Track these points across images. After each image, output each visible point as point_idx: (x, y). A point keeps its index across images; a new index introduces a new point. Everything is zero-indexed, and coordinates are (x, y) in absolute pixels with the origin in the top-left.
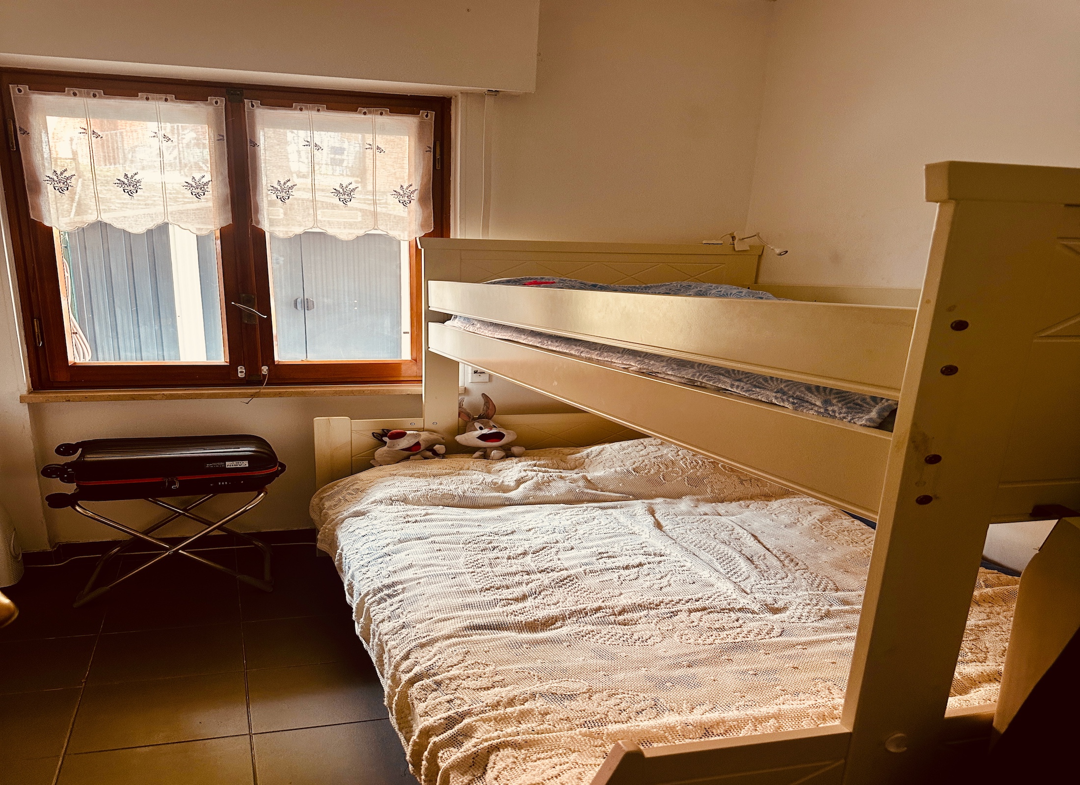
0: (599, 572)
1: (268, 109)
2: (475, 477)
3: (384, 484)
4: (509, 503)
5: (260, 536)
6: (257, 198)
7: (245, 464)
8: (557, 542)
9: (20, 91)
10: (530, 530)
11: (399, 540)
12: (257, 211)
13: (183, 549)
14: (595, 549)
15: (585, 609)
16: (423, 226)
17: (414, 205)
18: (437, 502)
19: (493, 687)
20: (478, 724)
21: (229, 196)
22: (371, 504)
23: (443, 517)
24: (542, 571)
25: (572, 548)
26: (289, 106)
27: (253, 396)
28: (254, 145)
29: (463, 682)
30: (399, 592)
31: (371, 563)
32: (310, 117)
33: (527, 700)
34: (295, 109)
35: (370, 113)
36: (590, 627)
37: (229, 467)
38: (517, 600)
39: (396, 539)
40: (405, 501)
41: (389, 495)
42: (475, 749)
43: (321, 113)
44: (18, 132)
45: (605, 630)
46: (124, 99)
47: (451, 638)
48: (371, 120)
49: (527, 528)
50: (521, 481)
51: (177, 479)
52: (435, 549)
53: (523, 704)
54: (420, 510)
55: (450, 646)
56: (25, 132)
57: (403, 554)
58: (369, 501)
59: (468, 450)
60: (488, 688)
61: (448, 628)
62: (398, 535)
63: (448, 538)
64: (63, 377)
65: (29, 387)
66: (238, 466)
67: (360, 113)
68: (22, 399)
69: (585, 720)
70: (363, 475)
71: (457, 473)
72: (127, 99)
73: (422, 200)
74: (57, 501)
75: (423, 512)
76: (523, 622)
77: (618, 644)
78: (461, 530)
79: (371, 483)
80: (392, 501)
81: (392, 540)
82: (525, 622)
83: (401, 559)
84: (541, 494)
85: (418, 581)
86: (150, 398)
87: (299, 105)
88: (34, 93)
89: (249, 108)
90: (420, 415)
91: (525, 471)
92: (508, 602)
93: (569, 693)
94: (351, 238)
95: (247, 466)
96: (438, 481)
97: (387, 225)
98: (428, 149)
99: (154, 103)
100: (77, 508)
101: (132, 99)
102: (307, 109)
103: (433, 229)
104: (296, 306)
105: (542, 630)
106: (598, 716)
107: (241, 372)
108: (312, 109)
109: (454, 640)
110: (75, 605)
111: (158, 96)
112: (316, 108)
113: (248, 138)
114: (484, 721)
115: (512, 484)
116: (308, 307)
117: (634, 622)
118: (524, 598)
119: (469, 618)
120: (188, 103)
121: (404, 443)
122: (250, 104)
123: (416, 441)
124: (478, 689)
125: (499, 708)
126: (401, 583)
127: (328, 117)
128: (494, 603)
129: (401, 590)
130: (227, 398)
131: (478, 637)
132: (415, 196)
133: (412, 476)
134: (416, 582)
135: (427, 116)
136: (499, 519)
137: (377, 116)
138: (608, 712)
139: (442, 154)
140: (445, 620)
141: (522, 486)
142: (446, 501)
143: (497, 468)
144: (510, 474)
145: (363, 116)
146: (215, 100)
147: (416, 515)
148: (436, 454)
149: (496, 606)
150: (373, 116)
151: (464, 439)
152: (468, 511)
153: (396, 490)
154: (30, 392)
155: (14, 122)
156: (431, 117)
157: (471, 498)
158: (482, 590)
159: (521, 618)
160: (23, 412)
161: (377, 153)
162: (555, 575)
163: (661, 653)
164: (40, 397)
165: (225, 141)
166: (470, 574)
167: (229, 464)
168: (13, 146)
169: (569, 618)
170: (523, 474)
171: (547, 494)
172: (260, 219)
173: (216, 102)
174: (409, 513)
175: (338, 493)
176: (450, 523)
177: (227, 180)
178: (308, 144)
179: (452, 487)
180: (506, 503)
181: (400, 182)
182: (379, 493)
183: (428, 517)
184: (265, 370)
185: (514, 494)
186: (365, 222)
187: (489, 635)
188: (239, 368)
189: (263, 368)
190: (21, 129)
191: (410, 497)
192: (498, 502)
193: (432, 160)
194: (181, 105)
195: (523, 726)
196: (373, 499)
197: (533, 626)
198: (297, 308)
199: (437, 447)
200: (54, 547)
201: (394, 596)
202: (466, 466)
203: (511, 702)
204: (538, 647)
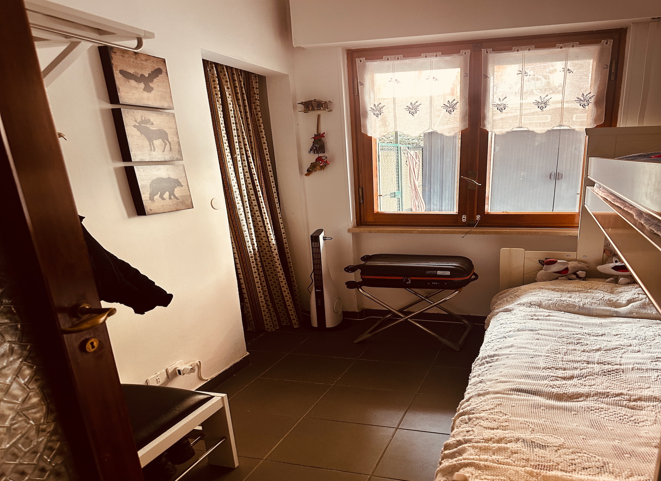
0: (645, 371)
1: (496, 53)
2: (598, 295)
3: (532, 293)
4: (616, 315)
5: (468, 317)
6: (485, 111)
7: (448, 273)
8: (631, 345)
9: (361, 61)
10: (617, 335)
11: (518, 329)
12: (484, 118)
13: (411, 318)
14: (655, 355)
15: (608, 393)
16: (596, 120)
17: (591, 107)
18: (562, 309)
19: (498, 428)
20: (469, 448)
21: (468, 112)
22: (517, 305)
23: (558, 318)
24: (601, 363)
25: (639, 351)
26: (510, 49)
27: (467, 233)
28: (486, 77)
29: (483, 422)
30: (494, 360)
31: (493, 341)
32: (523, 55)
33: (511, 442)
34: (514, 51)
35: (565, 46)
36: (602, 405)
37: (439, 274)
38: (564, 378)
39: (517, 329)
40: (540, 305)
41: (530, 300)
42: (456, 463)
43: (531, 51)
44: (359, 85)
45: (612, 409)
46: (414, 58)
47: (498, 393)
48: (565, 51)
49: (615, 333)
50: (632, 301)
51: (410, 278)
52: (535, 338)
53: (507, 444)
54: (546, 312)
55: (492, 399)
56: (362, 84)
57: (512, 339)
58: (517, 303)
59: (603, 276)
60: (493, 429)
61: (501, 387)
62: (519, 326)
63: (550, 332)
64: (370, 219)
65: (354, 224)
66: (444, 274)
67: (558, 47)
68: (349, 231)
69: (540, 463)
70: (523, 287)
71: (586, 291)
72: (415, 58)
73: (597, 103)
74: (351, 285)
75: (547, 314)
76: (554, 393)
77: (614, 421)
78: (563, 329)
79: (526, 292)
80: (531, 305)
81: (514, 329)
82: (556, 393)
83: (510, 341)
84: (644, 311)
85: (507, 356)
86: (411, 232)
87: (517, 48)
88: (368, 61)
89: (485, 54)
90: (575, 250)
91: (639, 294)
92: (557, 378)
93: (543, 444)
94: (544, 132)
95: (449, 274)
96: (569, 295)
97: (569, 121)
98: (606, 67)
99: (429, 58)
100: (360, 290)
101: (417, 58)
102: (522, 50)
103: (603, 121)
104: (550, 178)
105: (566, 401)
106: (551, 463)
107: (464, 218)
108: (525, 49)
109: (499, 395)
110: (355, 342)
111: (432, 54)
112: (528, 48)
113: (483, 73)
114: (473, 447)
115: (624, 302)
116: (558, 178)
117: (641, 408)
118: (572, 378)
119: (520, 384)
120: (448, 56)
121: (555, 268)
122: (486, 51)
123: (565, 267)
124: (487, 428)
125: (490, 442)
126: (499, 355)
127: (535, 53)
128: (544, 378)
129: (495, 360)
130: (452, 233)
131: (516, 397)
132: (592, 100)
133: (553, 290)
134: (506, 356)
135: (607, 43)
136: (601, 325)
137: (569, 48)
138: (561, 462)
139: (616, 69)
140: (504, 382)
141: (631, 305)
142: (569, 309)
143: (619, 290)
144: (626, 295)
145: (560, 49)
146: (464, 52)
147: (541, 315)
148: (578, 277)
149: (546, 380)
150: (567, 48)
151: (602, 268)
152: (581, 317)
153: (537, 298)
154: (354, 227)
155: (357, 79)
156: (610, 44)
157: (588, 309)
158: (544, 368)
159: (555, 390)
160: (349, 238)
161: (567, 73)
162: (606, 367)
163: (642, 433)
164: (358, 230)
165: (468, 77)
166: (545, 357)
167: (439, 273)
168: (356, 93)
169: (592, 396)
170: (636, 296)
171: (649, 312)
172: (486, 124)
173: (465, 53)
174: (536, 314)
175: (506, 296)
176: (560, 323)
177: (468, 101)
178: (520, 72)
179: (577, 300)
180: (614, 315)
181: (583, 91)
182: (525, 299)
183: (548, 318)
184: (478, 218)
185: (622, 310)
186: (555, 120)
187: (524, 396)
188: (463, 216)
189: (477, 216)
190: (360, 82)
191: (544, 303)
192: (608, 313)
193: (608, 74)
194: (445, 58)
195: (494, 457)
196: (519, 303)
197: (559, 397)
198: (551, 179)
199: (579, 273)
200: (360, 310)
201: (490, 363)
202: (596, 287)
203: (499, 441)
204: (552, 411)
